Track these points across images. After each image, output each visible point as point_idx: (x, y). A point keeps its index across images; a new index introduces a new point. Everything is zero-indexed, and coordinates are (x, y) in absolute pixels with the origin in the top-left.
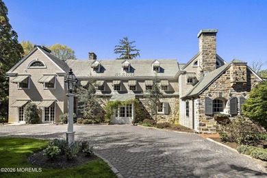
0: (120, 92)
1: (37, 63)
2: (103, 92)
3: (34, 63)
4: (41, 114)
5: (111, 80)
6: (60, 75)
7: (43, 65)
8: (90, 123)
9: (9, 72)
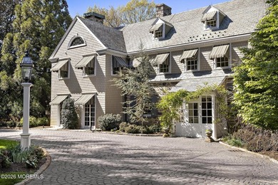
0: (196, 74)
1: (77, 41)
2: (167, 76)
3: (74, 40)
4: (80, 114)
5: (179, 51)
6: (101, 53)
7: (83, 42)
8: (137, 132)
9: (51, 58)
